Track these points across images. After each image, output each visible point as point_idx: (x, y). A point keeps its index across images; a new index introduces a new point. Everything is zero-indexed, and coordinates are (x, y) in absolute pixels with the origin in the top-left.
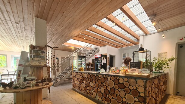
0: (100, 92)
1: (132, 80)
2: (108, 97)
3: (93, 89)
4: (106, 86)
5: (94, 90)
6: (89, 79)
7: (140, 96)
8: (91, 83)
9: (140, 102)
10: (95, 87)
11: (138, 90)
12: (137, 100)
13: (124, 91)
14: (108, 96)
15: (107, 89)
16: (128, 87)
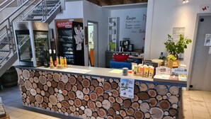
0: (102, 108)
1: (162, 87)
2: (120, 115)
3: (85, 103)
4: (115, 98)
5: (87, 105)
6: (72, 86)
7: (172, 108)
8: (78, 93)
9: (171, 116)
10: (90, 99)
11: (170, 100)
12: (167, 113)
13: (149, 103)
14: (117, 113)
15: (116, 102)
16: (155, 98)
